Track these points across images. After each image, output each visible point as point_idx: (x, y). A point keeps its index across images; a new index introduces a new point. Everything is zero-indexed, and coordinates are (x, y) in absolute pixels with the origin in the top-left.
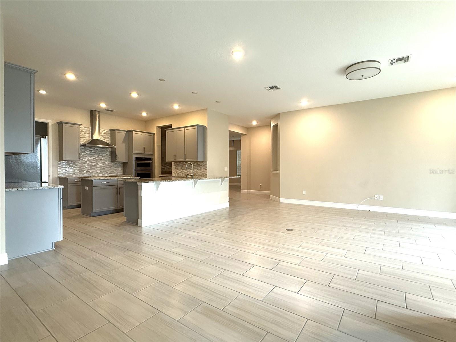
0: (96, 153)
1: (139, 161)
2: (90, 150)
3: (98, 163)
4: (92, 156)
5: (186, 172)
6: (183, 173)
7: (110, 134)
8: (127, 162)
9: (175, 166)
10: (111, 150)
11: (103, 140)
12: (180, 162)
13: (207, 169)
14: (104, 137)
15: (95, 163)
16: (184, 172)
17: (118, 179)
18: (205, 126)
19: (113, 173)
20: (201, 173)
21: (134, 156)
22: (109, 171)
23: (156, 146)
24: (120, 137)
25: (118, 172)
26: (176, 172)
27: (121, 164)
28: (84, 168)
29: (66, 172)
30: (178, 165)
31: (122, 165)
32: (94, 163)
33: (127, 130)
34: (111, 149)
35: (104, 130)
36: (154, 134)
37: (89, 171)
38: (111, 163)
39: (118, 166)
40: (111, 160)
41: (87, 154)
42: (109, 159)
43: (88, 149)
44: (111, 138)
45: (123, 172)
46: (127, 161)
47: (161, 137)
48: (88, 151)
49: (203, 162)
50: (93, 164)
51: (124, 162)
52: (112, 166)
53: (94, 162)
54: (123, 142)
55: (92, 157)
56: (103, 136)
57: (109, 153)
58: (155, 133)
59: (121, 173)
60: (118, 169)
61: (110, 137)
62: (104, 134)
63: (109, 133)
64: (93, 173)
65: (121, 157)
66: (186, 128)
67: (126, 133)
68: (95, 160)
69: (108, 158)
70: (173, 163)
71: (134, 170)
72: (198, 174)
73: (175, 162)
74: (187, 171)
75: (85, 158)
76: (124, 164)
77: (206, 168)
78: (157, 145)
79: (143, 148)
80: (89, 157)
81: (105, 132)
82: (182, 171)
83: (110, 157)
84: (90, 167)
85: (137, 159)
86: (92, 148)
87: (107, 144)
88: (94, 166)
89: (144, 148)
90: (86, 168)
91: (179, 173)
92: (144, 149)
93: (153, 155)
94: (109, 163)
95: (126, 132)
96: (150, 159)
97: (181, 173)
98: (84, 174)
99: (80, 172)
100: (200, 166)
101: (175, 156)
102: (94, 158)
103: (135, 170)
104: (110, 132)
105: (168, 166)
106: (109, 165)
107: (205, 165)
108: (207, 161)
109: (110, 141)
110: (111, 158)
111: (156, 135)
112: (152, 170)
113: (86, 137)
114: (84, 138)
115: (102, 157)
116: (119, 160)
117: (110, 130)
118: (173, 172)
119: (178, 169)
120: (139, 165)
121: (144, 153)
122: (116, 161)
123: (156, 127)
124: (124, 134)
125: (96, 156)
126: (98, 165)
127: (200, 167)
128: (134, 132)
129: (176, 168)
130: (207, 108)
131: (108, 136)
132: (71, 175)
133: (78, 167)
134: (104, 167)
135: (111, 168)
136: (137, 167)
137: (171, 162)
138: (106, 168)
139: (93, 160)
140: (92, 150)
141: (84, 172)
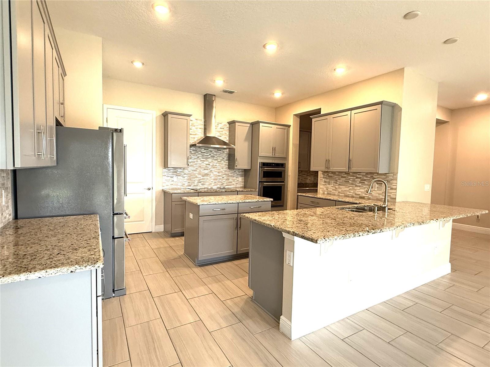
0: (210, 156)
1: (267, 169)
2: (202, 152)
3: (211, 171)
4: (204, 161)
5: (345, 191)
6: (340, 190)
7: (228, 129)
8: (249, 170)
10: (229, 152)
11: (220, 138)
12: (334, 173)
13: (396, 189)
14: (221, 133)
15: (208, 171)
16: (343, 189)
17: (238, 203)
18: (395, 104)
19: (231, 185)
20: (380, 194)
21: (260, 160)
22: (226, 182)
24: (242, 132)
25: (237, 184)
26: (325, 189)
27: (242, 171)
28: (194, 178)
29: (172, 183)
30: (329, 176)
31: (243, 173)
33: (251, 122)
34: (229, 150)
35: (221, 123)
36: (289, 126)
37: (201, 182)
38: (228, 170)
39: (237, 175)
40: (229, 166)
41: (198, 157)
42: (226, 165)
43: (200, 151)
44: (229, 135)
45: (244, 183)
46: (250, 168)
47: (300, 131)
48: (199, 154)
49: (387, 175)
50: (206, 172)
51: (245, 170)
52: (230, 175)
53: (208, 169)
54: (246, 139)
55: (205, 162)
56: (219, 132)
57: (226, 157)
58: (291, 126)
59: (241, 185)
60: (238, 179)
61: (228, 133)
62: (221, 128)
63: (227, 127)
64: (205, 184)
65: (242, 162)
66: (353, 112)
67: (249, 127)
68: (208, 166)
69: (225, 163)
70: (320, 173)
71: (259, 182)
72: (372, 196)
73: (324, 172)
74: (348, 189)
75: (196, 163)
76: (246, 173)
77: (394, 187)
78: (293, 144)
79: (273, 148)
80: (201, 162)
81: (222, 126)
82: (337, 187)
83: (227, 161)
84: (202, 176)
85: (264, 164)
86: (205, 149)
87: (224, 143)
88: (207, 175)
89: (275, 149)
90: (197, 177)
91: (331, 190)
92: (274, 149)
93: (286, 158)
94: (225, 171)
95: (249, 125)
96: (282, 165)
97: (335, 190)
98: (194, 186)
99: (189, 183)
100: (379, 181)
101: (328, 161)
102: (207, 163)
103: (261, 182)
104: (228, 126)
105: (305, 174)
106: (226, 173)
107: (392, 180)
108: (397, 173)
109: (228, 139)
111: (291, 128)
112: (283, 182)
113: (198, 133)
114: (196, 134)
115: (217, 161)
116: (238, 167)
117: (228, 122)
118: (320, 188)
119: (329, 183)
120: (266, 174)
121: (274, 156)
122: (236, 168)
123: (292, 116)
124: (246, 128)
125: (210, 160)
126: (211, 174)
127: (377, 183)
128: (261, 124)
129: (325, 182)
130: (404, 68)
131: (226, 132)
132: (179, 186)
133: (187, 176)
134: (219, 176)
135: (228, 178)
136: (264, 177)
137: (318, 171)
138: (221, 178)
139: (206, 167)
140: (204, 153)
141: (194, 183)
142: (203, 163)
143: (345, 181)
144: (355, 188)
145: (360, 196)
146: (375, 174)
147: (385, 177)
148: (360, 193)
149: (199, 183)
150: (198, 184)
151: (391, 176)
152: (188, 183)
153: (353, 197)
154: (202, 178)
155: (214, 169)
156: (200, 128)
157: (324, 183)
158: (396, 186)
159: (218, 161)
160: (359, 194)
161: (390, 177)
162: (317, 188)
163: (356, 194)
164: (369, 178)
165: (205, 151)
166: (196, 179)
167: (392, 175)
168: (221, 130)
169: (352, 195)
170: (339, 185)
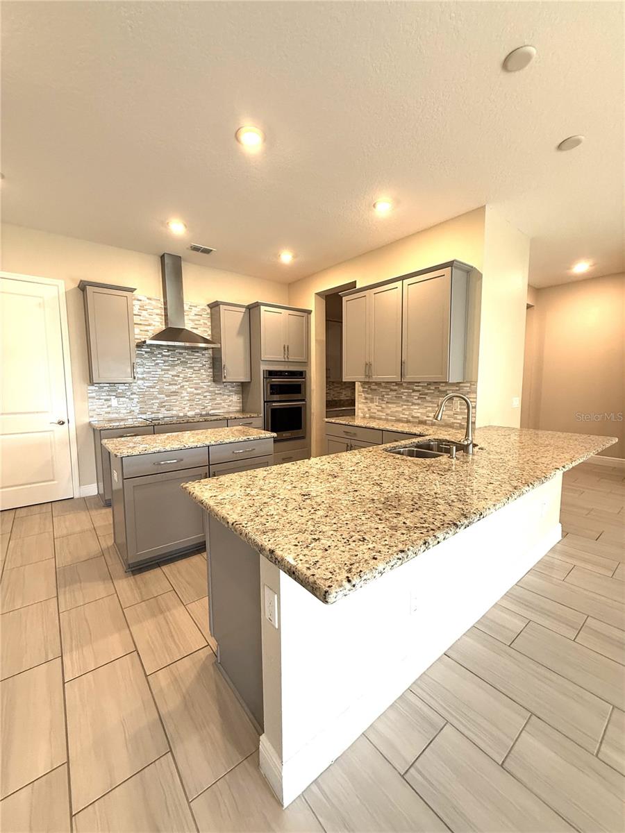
0: (179, 362)
1: (276, 380)
2: (163, 356)
3: (183, 386)
4: (168, 370)
5: (397, 411)
6: (389, 412)
7: (209, 316)
8: (249, 382)
9: (363, 391)
10: (213, 354)
11: (195, 331)
12: (378, 384)
13: (475, 407)
14: (197, 322)
15: (177, 387)
16: (392, 409)
17: (209, 446)
18: (472, 267)
19: (219, 409)
20: (449, 416)
21: (264, 367)
22: (210, 404)
23: (314, 341)
24: (232, 321)
25: (229, 406)
26: (366, 410)
27: (237, 386)
28: (152, 399)
29: (109, 409)
30: (371, 390)
31: (239, 389)
32: (174, 387)
33: (247, 305)
34: (213, 351)
35: (196, 307)
36: (309, 312)
37: (164, 406)
38: (213, 384)
39: (230, 391)
40: (214, 377)
41: (157, 364)
42: (208, 376)
43: (159, 353)
44: (211, 326)
45: (241, 405)
46: (248, 380)
47: (326, 320)
48: (159, 358)
49: (461, 385)
50: (174, 388)
51: (242, 383)
52: (217, 392)
53: (176, 384)
54: (240, 333)
55: (170, 373)
56: (193, 320)
57: (209, 363)
58: (311, 311)
59: (238, 408)
60: (231, 398)
61: (210, 324)
62: (196, 315)
63: (208, 314)
64: (172, 410)
65: (235, 368)
66: (406, 282)
67: (244, 313)
68: (176, 378)
69: (206, 374)
70: (357, 384)
71: (265, 402)
73: (364, 383)
74: (400, 409)
75: (153, 374)
76: (244, 388)
77: (472, 404)
78: (316, 340)
79: (284, 347)
80: (163, 372)
81: (198, 311)
82: (384, 406)
83: (211, 370)
84: (166, 396)
85: (271, 374)
86: (169, 351)
87: (206, 341)
88: (175, 393)
89: (288, 348)
90: (156, 398)
91: (375, 411)
92: (286, 349)
93: (306, 363)
94: (208, 386)
95: (244, 310)
96: (301, 374)
97: (382, 412)
98: (153, 413)
99: (143, 408)
101: (368, 366)
102: (174, 373)
103: (267, 402)
104: (209, 311)
105: (337, 387)
106: (211, 389)
107: (468, 393)
108: (477, 382)
109: (210, 333)
110: (213, 372)
111: (313, 314)
112: (304, 400)
113: (154, 323)
114: (149, 325)
115: (192, 371)
116: (229, 379)
117: (208, 305)
118: (359, 409)
119: (372, 401)
120: (275, 389)
121: (286, 360)
122: (224, 380)
123: (313, 295)
124: (240, 315)
125: (179, 369)
126: (183, 392)
127: (446, 399)
128: (263, 308)
129: (366, 398)
130: (485, 206)
131: (206, 321)
132: (122, 416)
133: (137, 396)
134: (198, 394)
135: (214, 397)
136: (272, 394)
137: (354, 383)
138: (202, 397)
139: (173, 380)
140: (168, 356)
141: (152, 408)
142: (168, 373)
143: (396, 397)
144: (412, 407)
145: (420, 419)
146: (442, 384)
147: (457, 388)
148: (419, 415)
149: (162, 409)
150: (160, 410)
151: (467, 387)
152: (140, 408)
153: (408, 422)
154: (166, 398)
155: (187, 383)
156: (157, 315)
157: (364, 401)
158: (476, 402)
159: (194, 370)
160: (418, 417)
161: (465, 388)
162: (352, 408)
163: (413, 417)
164: (432, 391)
165: (169, 353)
166: (154, 401)
167: (469, 385)
168: (197, 317)
169: (407, 418)
170: (387, 402)
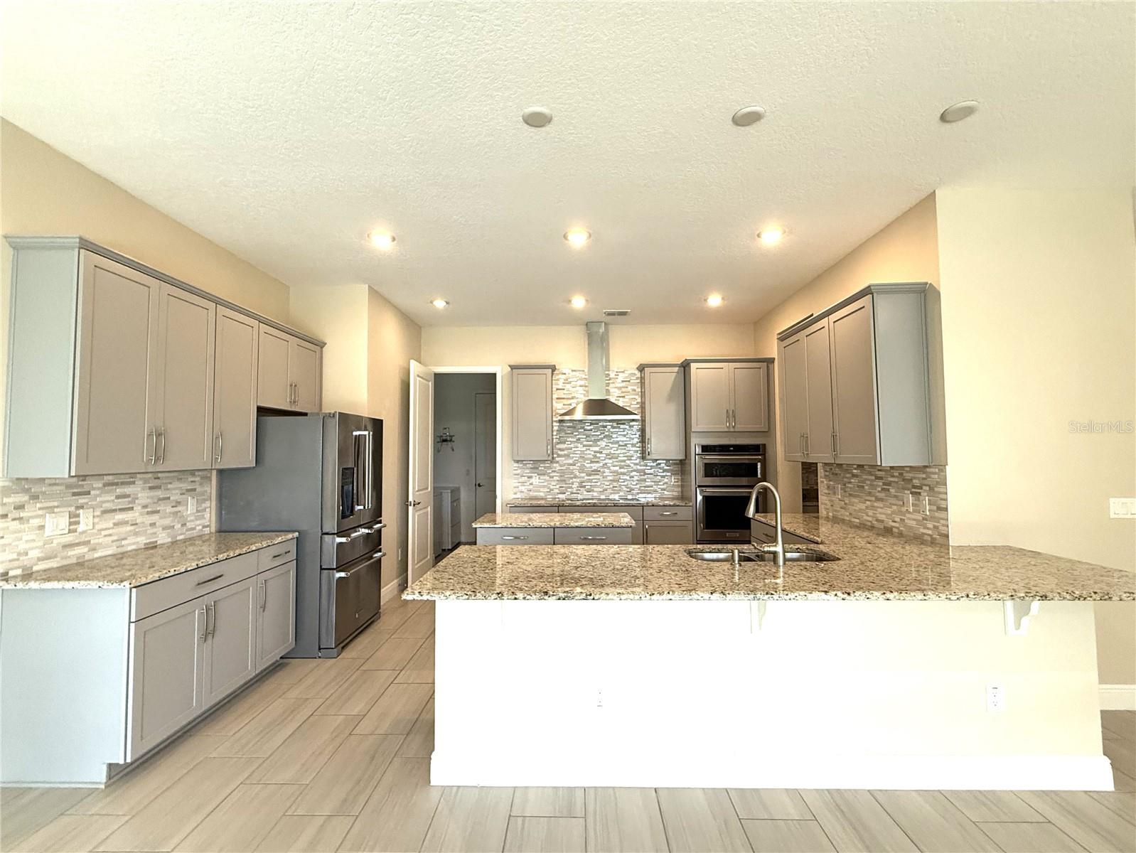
0: (602, 436)
1: (712, 458)
3: (606, 464)
4: (591, 446)
5: (860, 510)
6: (852, 509)
7: (639, 381)
8: (685, 460)
9: (826, 477)
14: (624, 390)
15: (597, 465)
16: (856, 507)
17: (554, 528)
20: (918, 522)
21: (699, 441)
22: (638, 486)
24: (662, 384)
25: (663, 489)
26: (829, 505)
27: (675, 464)
28: (572, 478)
29: (531, 487)
30: (832, 475)
31: (676, 468)
32: (595, 464)
33: (679, 363)
34: (641, 422)
35: (623, 372)
36: (771, 361)
37: (584, 486)
38: (641, 462)
39: (665, 471)
40: (641, 453)
41: (579, 439)
42: (637, 451)
43: (581, 428)
44: (641, 392)
45: (680, 489)
46: (684, 458)
48: (579, 434)
49: (928, 470)
50: (595, 466)
51: (675, 460)
52: (647, 471)
53: (598, 462)
54: (670, 398)
55: (591, 449)
56: (620, 388)
57: (637, 436)
58: (774, 359)
59: (675, 494)
60: (666, 480)
61: (639, 390)
62: (623, 381)
63: (637, 378)
64: (593, 491)
66: (832, 318)
67: (678, 372)
68: (598, 455)
69: (633, 449)
70: (819, 467)
71: (697, 486)
72: (905, 526)
73: (826, 465)
74: (864, 507)
75: (575, 451)
76: (684, 467)
77: (943, 504)
79: (728, 413)
80: (584, 449)
81: (626, 377)
82: (846, 500)
83: (639, 445)
84: (587, 475)
85: (706, 449)
86: (591, 424)
88: (596, 472)
89: (734, 413)
90: (577, 477)
91: (838, 508)
92: (731, 415)
93: (769, 431)
94: (636, 464)
95: (678, 369)
96: (758, 449)
97: (844, 509)
98: (572, 493)
99: (562, 487)
100: (914, 487)
101: (804, 438)
102: (597, 449)
103: (699, 486)
104: (638, 375)
106: (638, 468)
107: (938, 483)
108: (945, 465)
109: (640, 400)
110: (641, 447)
111: (776, 364)
114: (573, 398)
115: (617, 446)
116: (659, 455)
117: (637, 368)
118: (822, 504)
119: (835, 491)
120: (709, 470)
121: (732, 430)
122: (649, 458)
124: (671, 376)
125: (602, 444)
126: (606, 470)
127: (911, 493)
128: (695, 366)
129: (829, 487)
130: (934, 191)
131: (635, 388)
132: (542, 494)
133: (558, 474)
134: (624, 474)
135: (643, 478)
136: (707, 475)
137: (817, 463)
138: (628, 478)
139: (595, 456)
140: (591, 430)
141: (571, 488)
142: (589, 449)
143: (858, 486)
144: (876, 504)
145: (885, 525)
147: (924, 476)
148: (883, 518)
149: (581, 489)
150: (580, 490)
151: (935, 473)
152: (560, 487)
154: (586, 478)
155: (611, 461)
156: (580, 386)
157: (827, 491)
158: (946, 500)
159: (619, 446)
161: (933, 476)
162: (815, 503)
164: (896, 480)
165: (592, 427)
166: (574, 480)
167: (937, 470)
168: (624, 384)
169: (871, 522)
170: (850, 495)
